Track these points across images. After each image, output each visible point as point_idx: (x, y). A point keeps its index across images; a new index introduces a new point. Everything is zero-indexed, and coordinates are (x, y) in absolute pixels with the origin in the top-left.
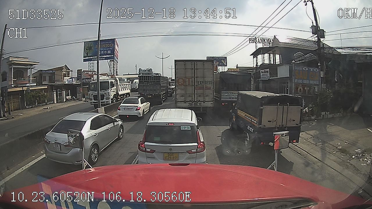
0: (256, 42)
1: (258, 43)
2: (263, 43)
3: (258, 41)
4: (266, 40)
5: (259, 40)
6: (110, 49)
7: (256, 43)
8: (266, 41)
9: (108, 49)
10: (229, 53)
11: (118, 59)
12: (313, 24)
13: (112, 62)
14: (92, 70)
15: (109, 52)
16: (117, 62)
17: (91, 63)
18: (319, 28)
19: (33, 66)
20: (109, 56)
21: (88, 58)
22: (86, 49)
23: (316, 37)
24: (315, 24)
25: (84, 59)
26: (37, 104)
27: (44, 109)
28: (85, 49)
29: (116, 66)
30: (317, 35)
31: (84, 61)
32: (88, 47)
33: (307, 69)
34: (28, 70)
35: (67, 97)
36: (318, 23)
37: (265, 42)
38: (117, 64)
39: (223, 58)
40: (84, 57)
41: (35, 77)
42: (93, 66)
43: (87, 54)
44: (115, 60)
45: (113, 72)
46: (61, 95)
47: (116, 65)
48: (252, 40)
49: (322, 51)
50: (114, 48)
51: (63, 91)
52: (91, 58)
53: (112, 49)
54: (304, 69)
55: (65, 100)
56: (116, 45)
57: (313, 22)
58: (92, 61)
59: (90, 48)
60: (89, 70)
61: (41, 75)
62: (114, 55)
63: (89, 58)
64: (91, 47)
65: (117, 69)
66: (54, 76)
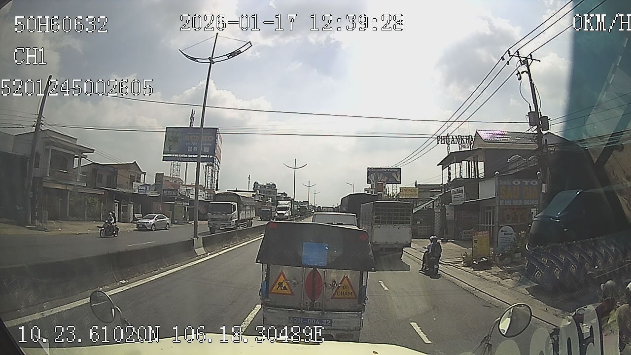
0: (449, 141)
1: (452, 143)
2: (460, 143)
3: (452, 141)
4: (465, 137)
5: (453, 138)
6: (208, 144)
7: (448, 144)
8: (465, 140)
9: (205, 144)
10: (403, 162)
11: (220, 163)
12: (531, 110)
13: (210, 167)
14: (176, 177)
15: (207, 150)
16: (219, 169)
17: (175, 164)
18: (541, 114)
19: (83, 154)
20: (206, 156)
21: (171, 155)
22: (169, 141)
23: (535, 130)
24: (533, 110)
25: (163, 156)
26: (86, 217)
27: (98, 227)
28: (167, 139)
29: (216, 175)
30: (536, 127)
31: (163, 160)
32: (172, 137)
33: (519, 183)
34: (75, 159)
35: (135, 215)
36: (539, 107)
37: (463, 142)
38: (218, 171)
39: (394, 170)
40: (164, 154)
41: (85, 172)
42: (178, 170)
43: (170, 149)
44: (216, 165)
45: (211, 185)
46: (126, 209)
47: (216, 172)
48: (442, 140)
49: (545, 151)
50: (215, 143)
51: (130, 203)
52: (176, 156)
53: (211, 145)
54: (514, 183)
55: (132, 219)
56: (218, 139)
57: (530, 107)
58: (177, 162)
59: (175, 140)
60: (172, 176)
61: (95, 171)
62: (214, 155)
63: (173, 155)
64: (177, 138)
65: (217, 180)
66: (115, 177)
